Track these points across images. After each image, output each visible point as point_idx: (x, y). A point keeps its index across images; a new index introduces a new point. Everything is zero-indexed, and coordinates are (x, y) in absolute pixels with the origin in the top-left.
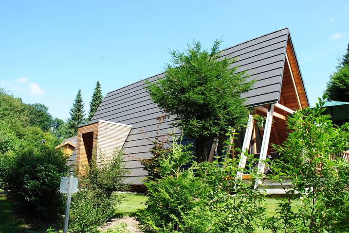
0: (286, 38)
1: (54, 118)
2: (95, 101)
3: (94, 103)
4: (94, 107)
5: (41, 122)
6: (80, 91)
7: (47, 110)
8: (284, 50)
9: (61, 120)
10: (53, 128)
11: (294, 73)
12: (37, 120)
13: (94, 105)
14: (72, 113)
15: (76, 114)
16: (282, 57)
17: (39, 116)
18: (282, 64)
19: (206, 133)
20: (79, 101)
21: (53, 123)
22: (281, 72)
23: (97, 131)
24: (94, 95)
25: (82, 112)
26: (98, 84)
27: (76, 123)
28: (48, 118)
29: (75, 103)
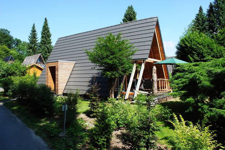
0: (155, 23)
1: (14, 39)
2: (44, 31)
3: (44, 32)
4: (44, 35)
5: (6, 41)
6: (34, 24)
7: (9, 33)
8: (154, 27)
9: (19, 40)
10: (14, 45)
11: (159, 40)
12: (3, 40)
13: (44, 34)
14: (30, 39)
15: (33, 40)
16: (153, 31)
17: (5, 37)
18: (152, 35)
19: (113, 76)
20: (34, 31)
21: (14, 41)
22: (151, 39)
23: (58, 66)
24: (44, 27)
25: (36, 38)
26: (46, 19)
27: (33, 46)
28: (11, 38)
29: (31, 32)
